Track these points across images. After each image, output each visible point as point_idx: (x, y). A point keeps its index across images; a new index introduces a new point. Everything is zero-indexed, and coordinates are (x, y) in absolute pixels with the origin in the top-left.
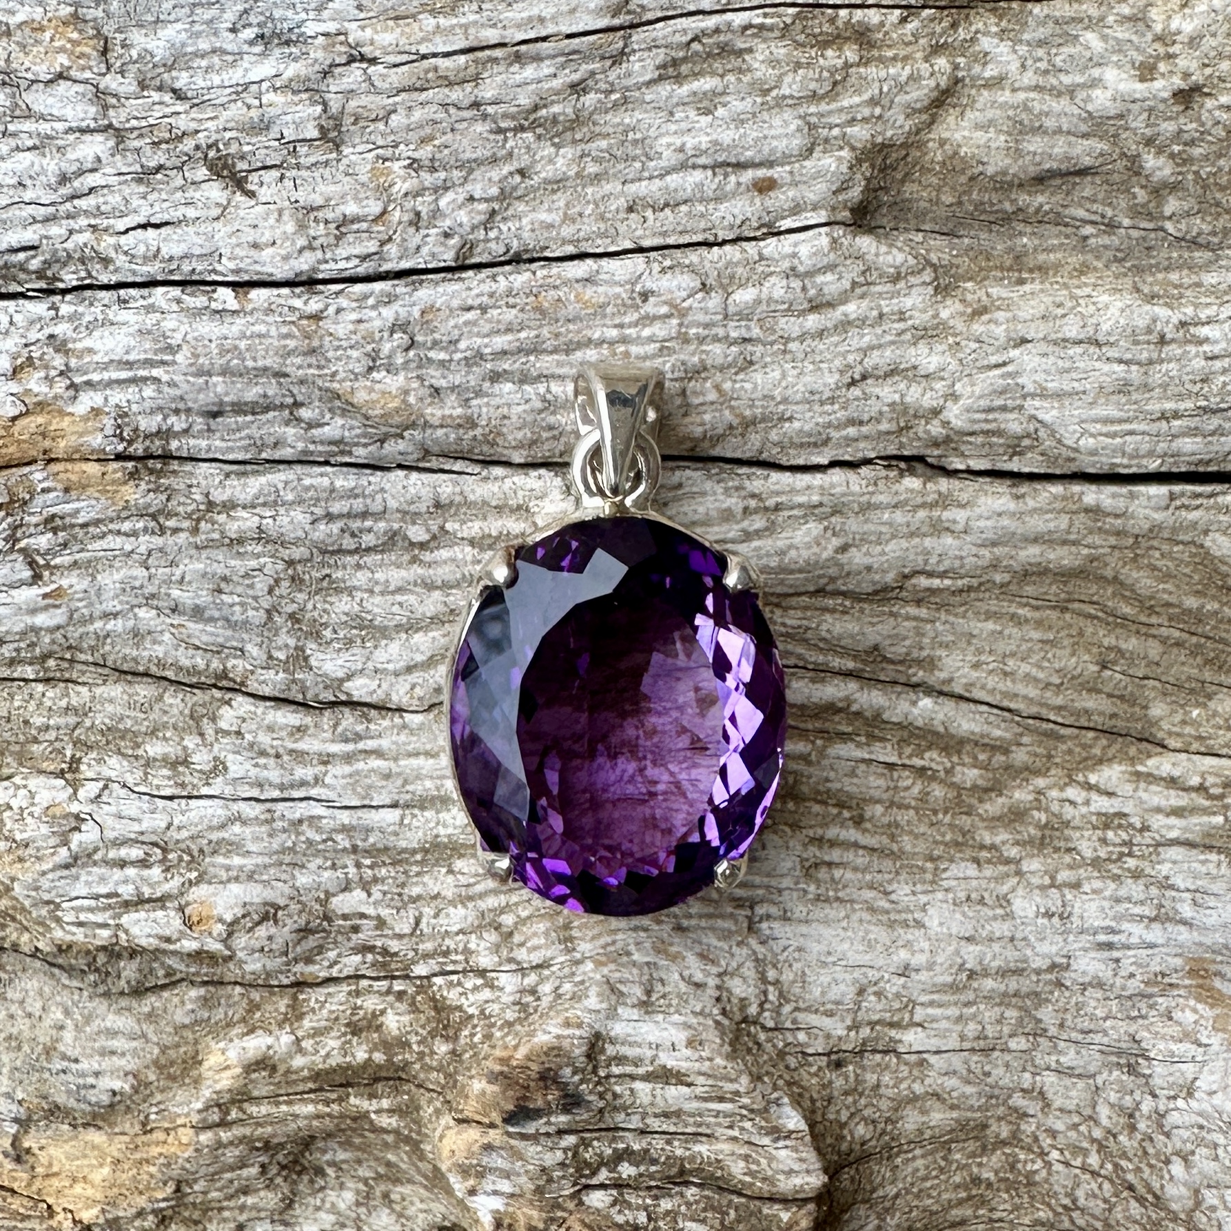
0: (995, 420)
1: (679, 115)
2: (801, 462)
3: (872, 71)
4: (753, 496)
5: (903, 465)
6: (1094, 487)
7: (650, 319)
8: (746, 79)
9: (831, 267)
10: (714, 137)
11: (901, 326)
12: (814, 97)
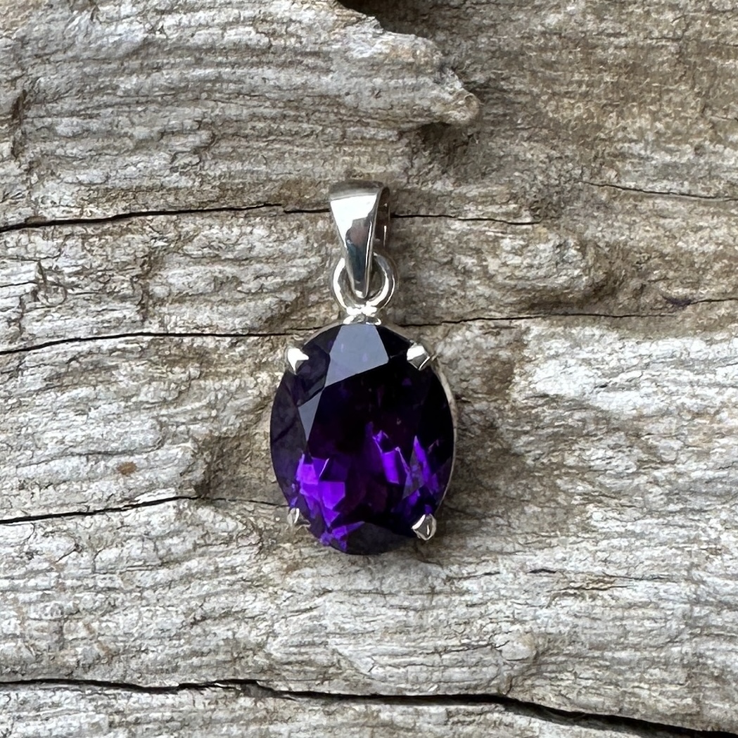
0: (306, 653)
1: (60, 416)
2: (157, 685)
3: (209, 383)
4: (118, 712)
5: (238, 688)
6: (388, 706)
7: (35, 573)
8: (113, 389)
9: (177, 533)
10: (88, 432)
11: (233, 578)
12: (164, 403)
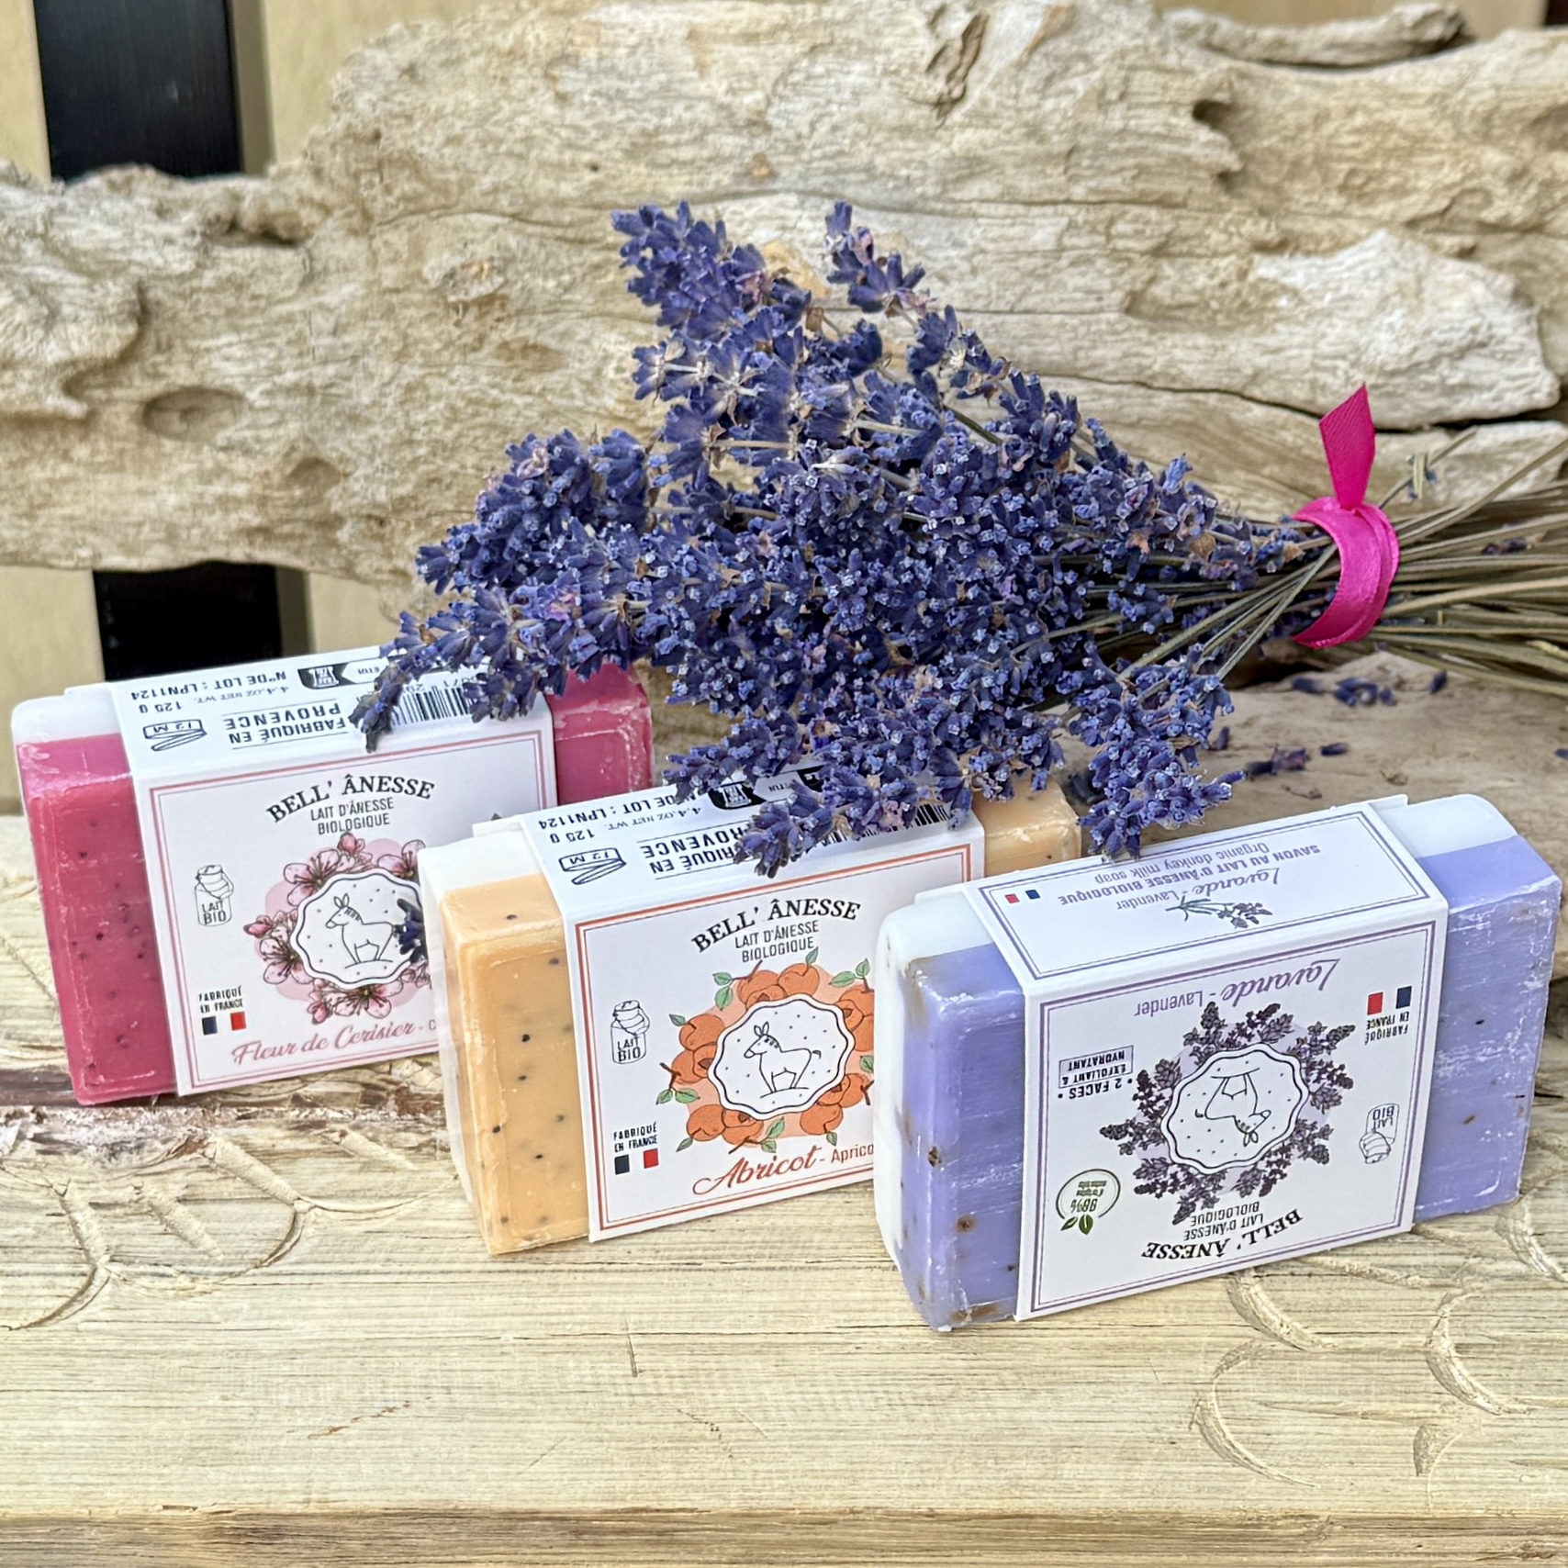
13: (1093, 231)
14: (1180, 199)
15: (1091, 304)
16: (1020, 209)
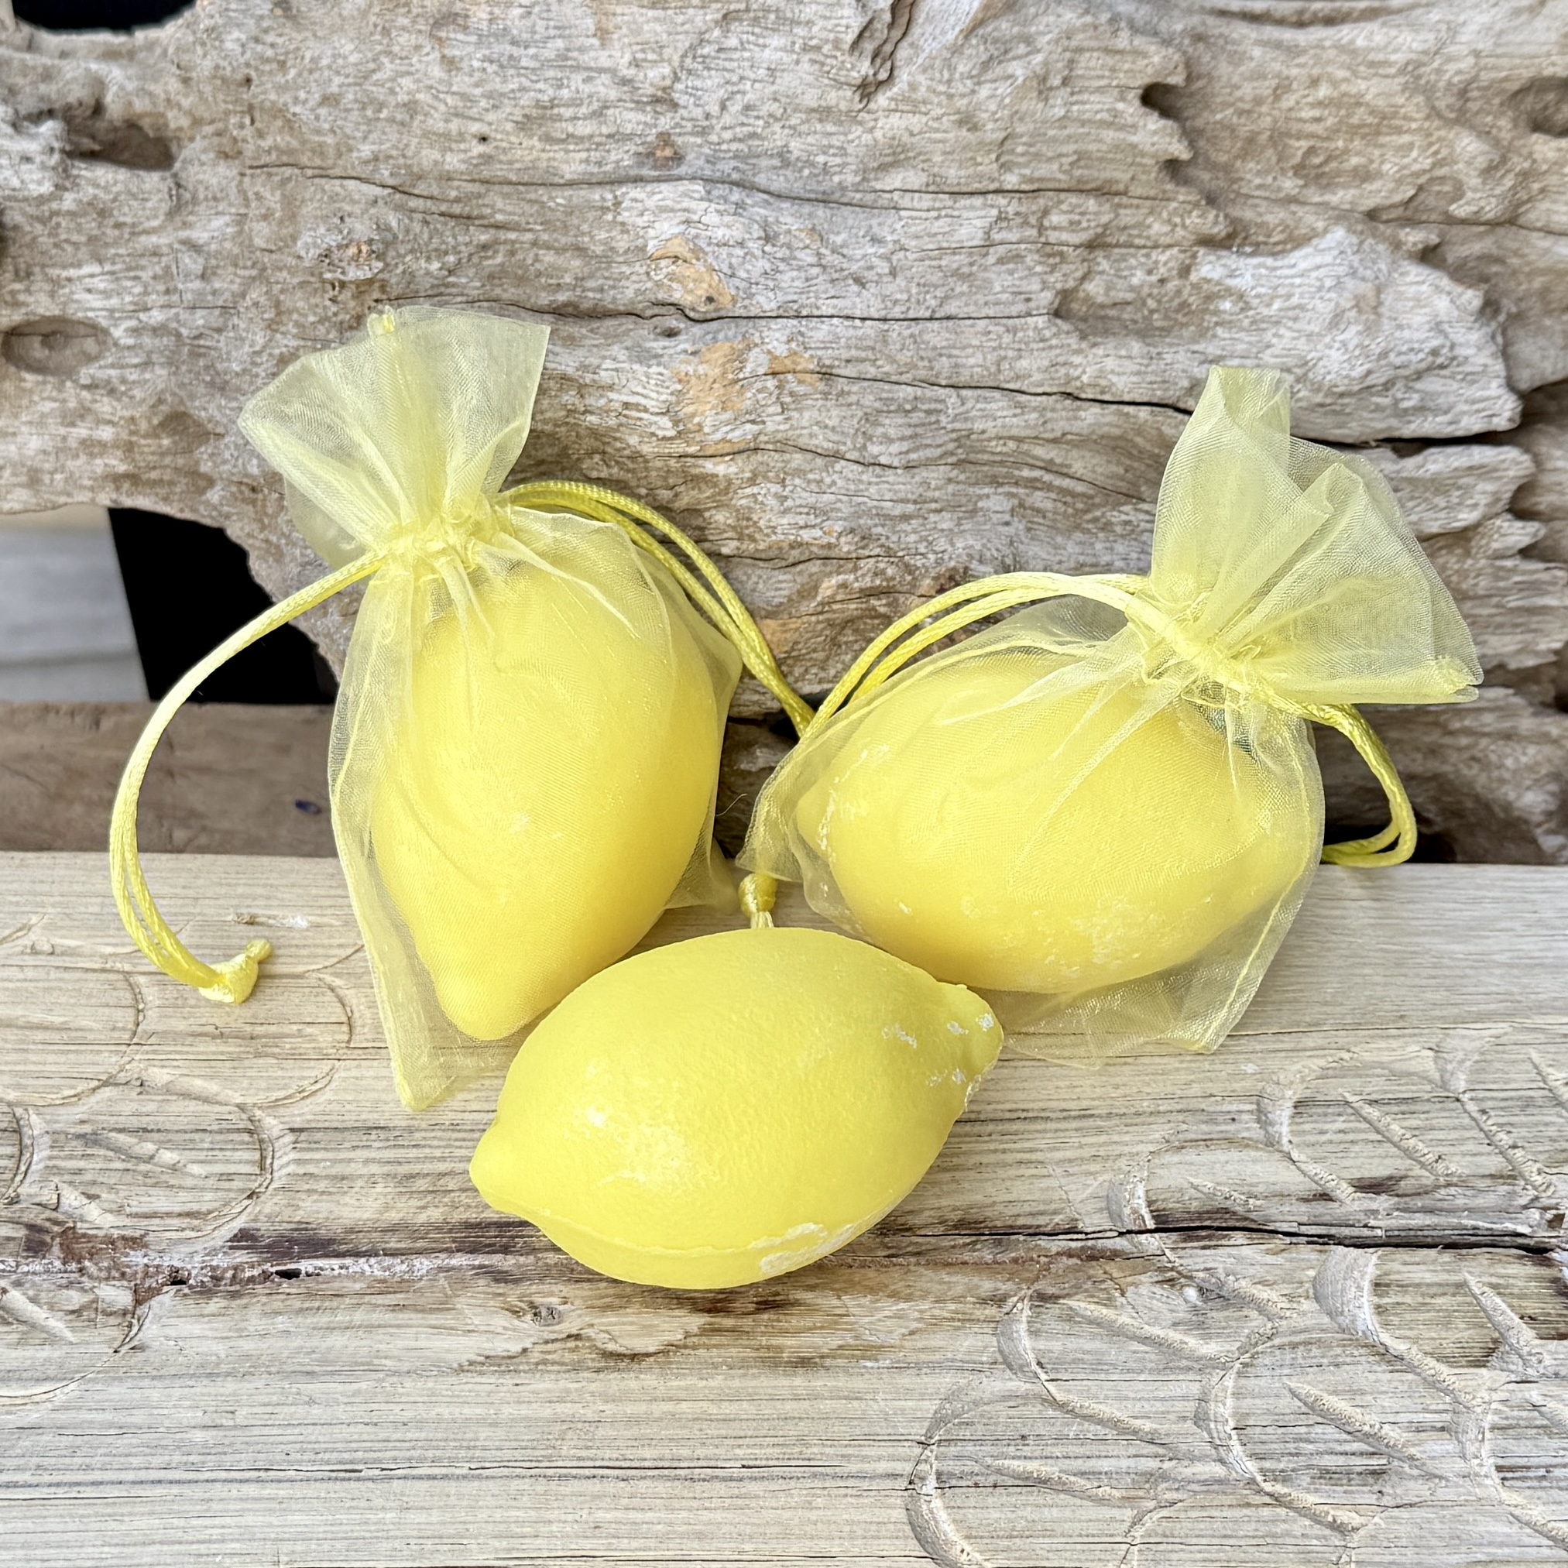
13: (1026, 223)
14: (1121, 187)
15: (1021, 307)
16: (947, 200)
